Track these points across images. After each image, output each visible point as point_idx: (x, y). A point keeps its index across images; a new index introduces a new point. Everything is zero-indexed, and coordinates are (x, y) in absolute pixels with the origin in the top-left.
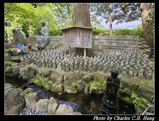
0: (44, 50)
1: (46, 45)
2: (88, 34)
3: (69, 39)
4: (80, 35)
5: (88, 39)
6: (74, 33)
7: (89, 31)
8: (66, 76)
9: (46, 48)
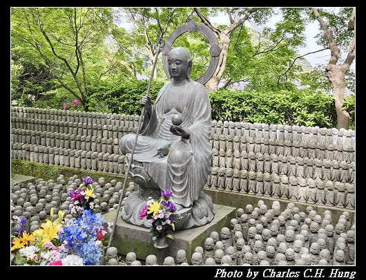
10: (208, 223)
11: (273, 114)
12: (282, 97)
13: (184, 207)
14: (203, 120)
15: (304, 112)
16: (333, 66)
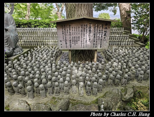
0: (13, 58)
1: (14, 49)
2: (104, 30)
3: (71, 37)
4: (90, 31)
5: (103, 37)
6: (80, 29)
7: (106, 25)
8: (104, 104)
9: (14, 54)
10: (20, 53)
11: (45, 25)
12: (47, 21)
13: (10, 50)
14: (12, 25)
15: (53, 24)
16: (58, 12)
